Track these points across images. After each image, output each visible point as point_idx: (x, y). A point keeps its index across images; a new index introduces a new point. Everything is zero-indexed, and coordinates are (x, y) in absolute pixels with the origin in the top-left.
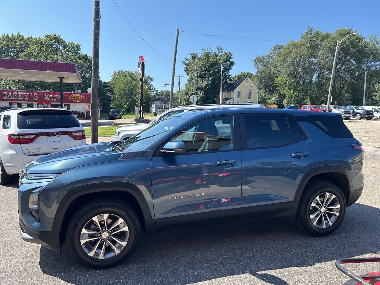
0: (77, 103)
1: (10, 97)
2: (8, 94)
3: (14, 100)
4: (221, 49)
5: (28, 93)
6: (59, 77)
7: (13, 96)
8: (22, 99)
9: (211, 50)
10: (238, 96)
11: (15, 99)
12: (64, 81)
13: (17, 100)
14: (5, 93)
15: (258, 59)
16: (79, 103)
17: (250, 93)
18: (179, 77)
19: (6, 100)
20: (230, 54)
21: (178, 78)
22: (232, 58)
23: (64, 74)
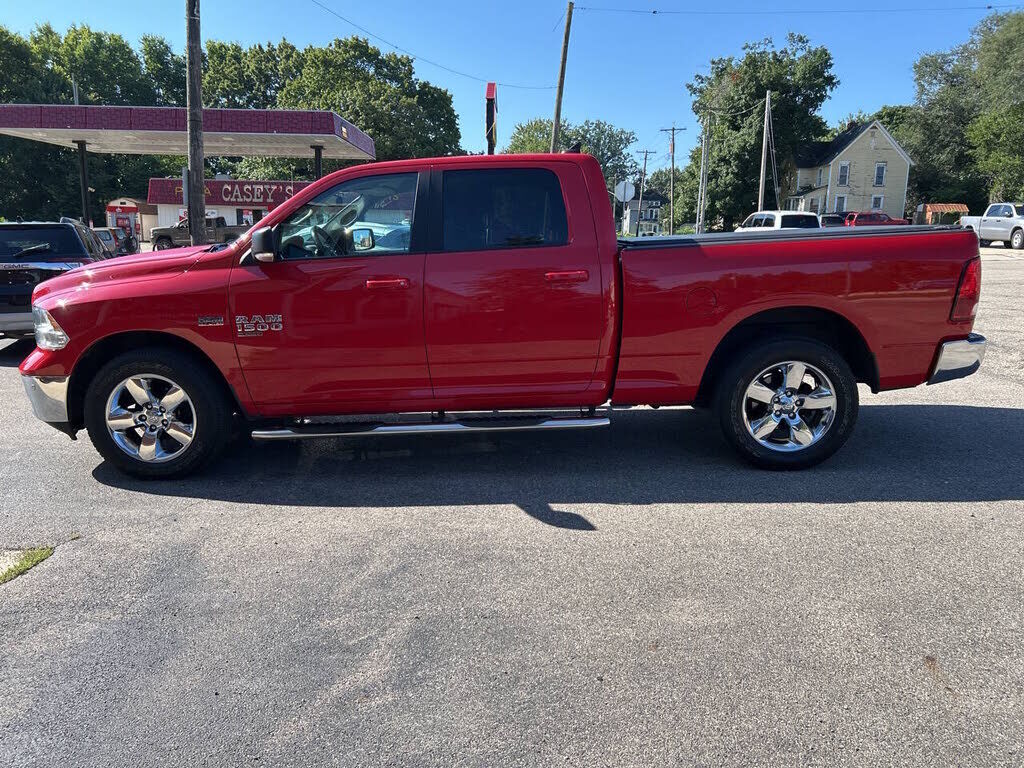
0: (380, 208)
1: (237, 197)
2: (233, 189)
3: (244, 204)
4: (801, 39)
5: (274, 188)
6: (311, 147)
7: (243, 193)
8: (261, 200)
9: (770, 45)
10: (843, 180)
11: (248, 200)
12: (324, 155)
13: (252, 203)
14: (226, 186)
15: (925, 63)
16: (385, 208)
17: (880, 170)
18: (673, 130)
19: (230, 203)
20: (824, 52)
21: (671, 132)
22: (831, 65)
23: (319, 139)
